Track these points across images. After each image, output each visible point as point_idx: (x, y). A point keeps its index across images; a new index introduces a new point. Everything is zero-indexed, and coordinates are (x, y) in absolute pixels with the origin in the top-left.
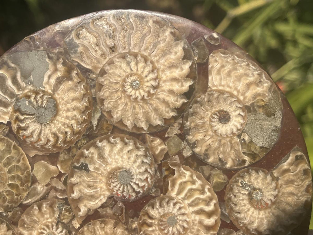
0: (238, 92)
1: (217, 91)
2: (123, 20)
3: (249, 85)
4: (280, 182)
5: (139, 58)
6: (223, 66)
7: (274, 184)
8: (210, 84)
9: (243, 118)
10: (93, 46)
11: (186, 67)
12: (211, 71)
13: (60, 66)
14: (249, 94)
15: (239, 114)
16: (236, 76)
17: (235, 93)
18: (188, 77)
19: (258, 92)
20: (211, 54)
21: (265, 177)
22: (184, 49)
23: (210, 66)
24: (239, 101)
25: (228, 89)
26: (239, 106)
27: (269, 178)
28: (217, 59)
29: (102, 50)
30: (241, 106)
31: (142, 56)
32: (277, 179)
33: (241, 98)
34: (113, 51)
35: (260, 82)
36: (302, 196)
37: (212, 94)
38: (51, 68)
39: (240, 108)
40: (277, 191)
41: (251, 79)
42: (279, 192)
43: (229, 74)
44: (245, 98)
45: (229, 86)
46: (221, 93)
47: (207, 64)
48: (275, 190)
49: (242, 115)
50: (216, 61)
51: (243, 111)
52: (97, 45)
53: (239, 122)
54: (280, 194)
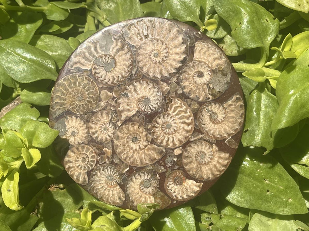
0: (209, 62)
1: (198, 61)
2: (153, 22)
3: (215, 59)
4: (227, 110)
5: (159, 42)
6: (202, 49)
7: (224, 111)
8: (194, 58)
9: (211, 76)
10: (137, 34)
11: (183, 48)
12: (195, 51)
13: (119, 44)
14: (215, 64)
15: (208, 74)
16: (208, 54)
17: (207, 63)
18: (184, 53)
19: (219, 63)
20: (197, 42)
21: (219, 107)
22: (183, 39)
23: (195, 48)
24: (209, 67)
25: (203, 60)
26: (209, 69)
27: (221, 108)
28: (199, 45)
29: (141, 37)
30: (210, 70)
31: (161, 41)
32: (226, 109)
33: (210, 65)
34: (147, 37)
35: (221, 58)
36: (239, 119)
37: (195, 63)
38: (114, 44)
39: (209, 70)
40: (225, 115)
41: (216, 56)
42: (226, 115)
43: (205, 53)
44: (212, 66)
45: (204, 59)
46: (200, 62)
47: (194, 47)
48: (224, 114)
49: (210, 74)
50: (199, 46)
51: (211, 72)
52: (139, 34)
53: (208, 77)
54: (227, 117)
